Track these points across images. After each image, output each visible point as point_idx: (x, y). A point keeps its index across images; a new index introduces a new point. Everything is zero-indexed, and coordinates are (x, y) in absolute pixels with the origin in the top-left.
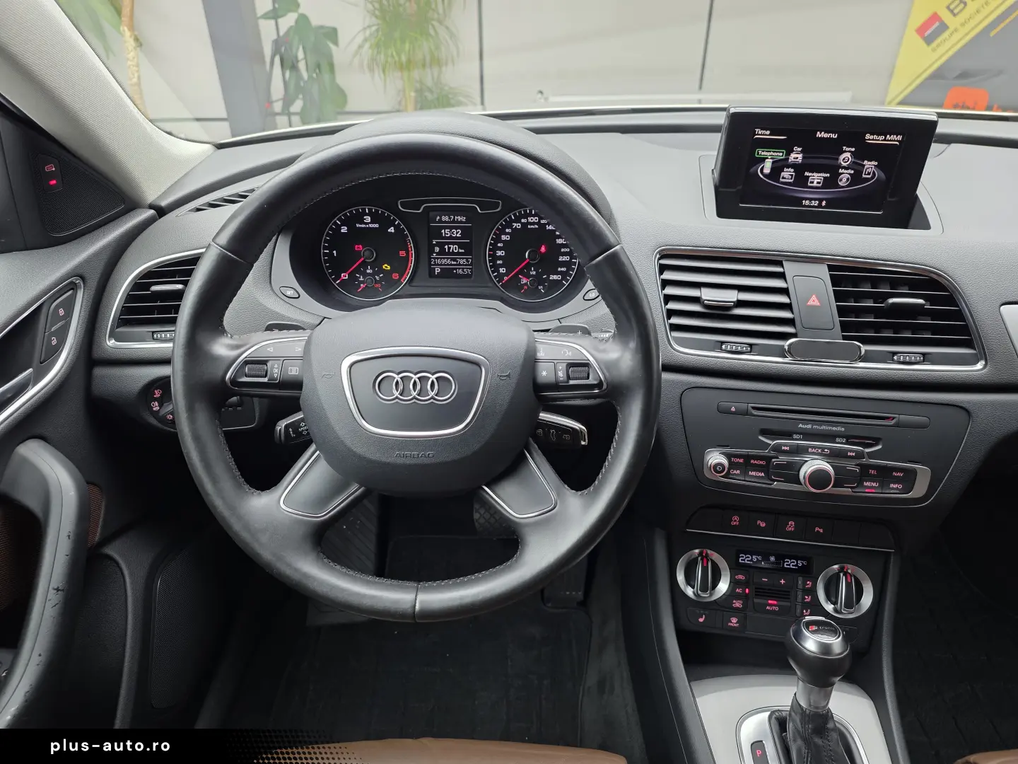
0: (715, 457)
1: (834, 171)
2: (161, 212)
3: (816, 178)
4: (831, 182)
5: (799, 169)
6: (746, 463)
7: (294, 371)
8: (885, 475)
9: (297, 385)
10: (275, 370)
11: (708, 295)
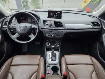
0: (47, 35)
1: (56, 15)
2: (7, 17)
3: (55, 15)
4: (56, 16)
5: (53, 15)
6: (49, 35)
7: (15, 27)
8: (58, 36)
9: (15, 28)
10: (14, 27)
11: (46, 23)
